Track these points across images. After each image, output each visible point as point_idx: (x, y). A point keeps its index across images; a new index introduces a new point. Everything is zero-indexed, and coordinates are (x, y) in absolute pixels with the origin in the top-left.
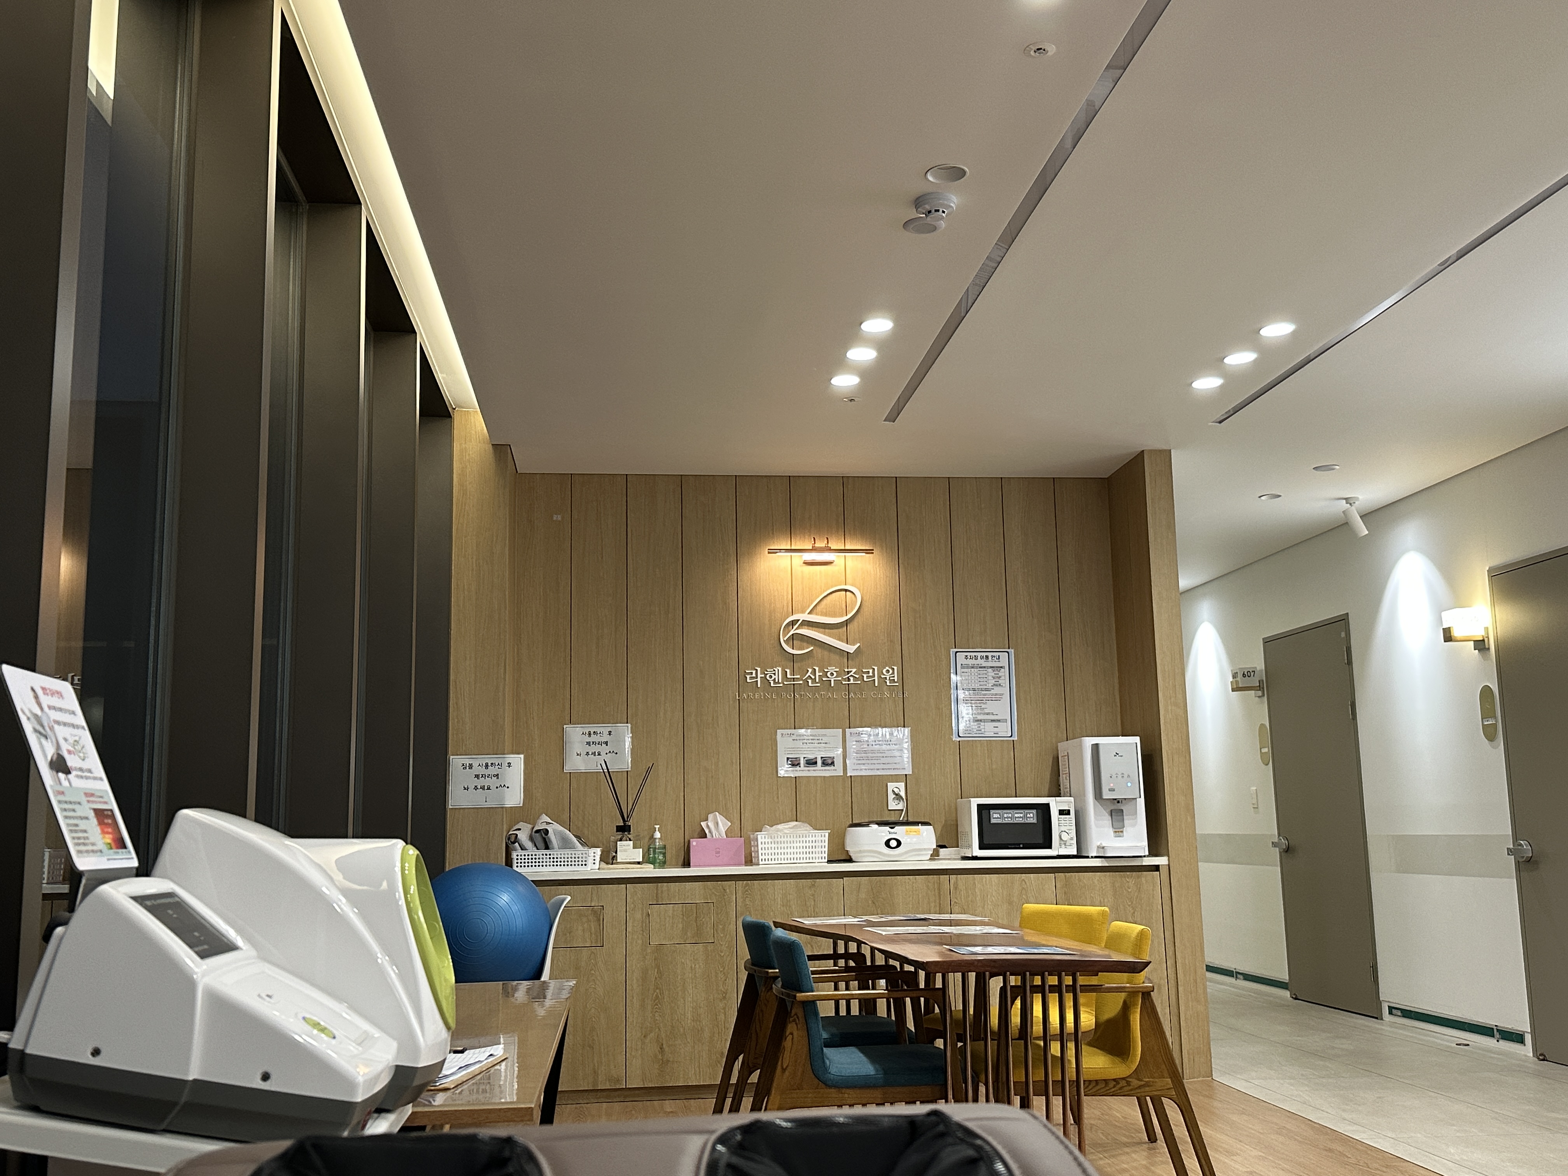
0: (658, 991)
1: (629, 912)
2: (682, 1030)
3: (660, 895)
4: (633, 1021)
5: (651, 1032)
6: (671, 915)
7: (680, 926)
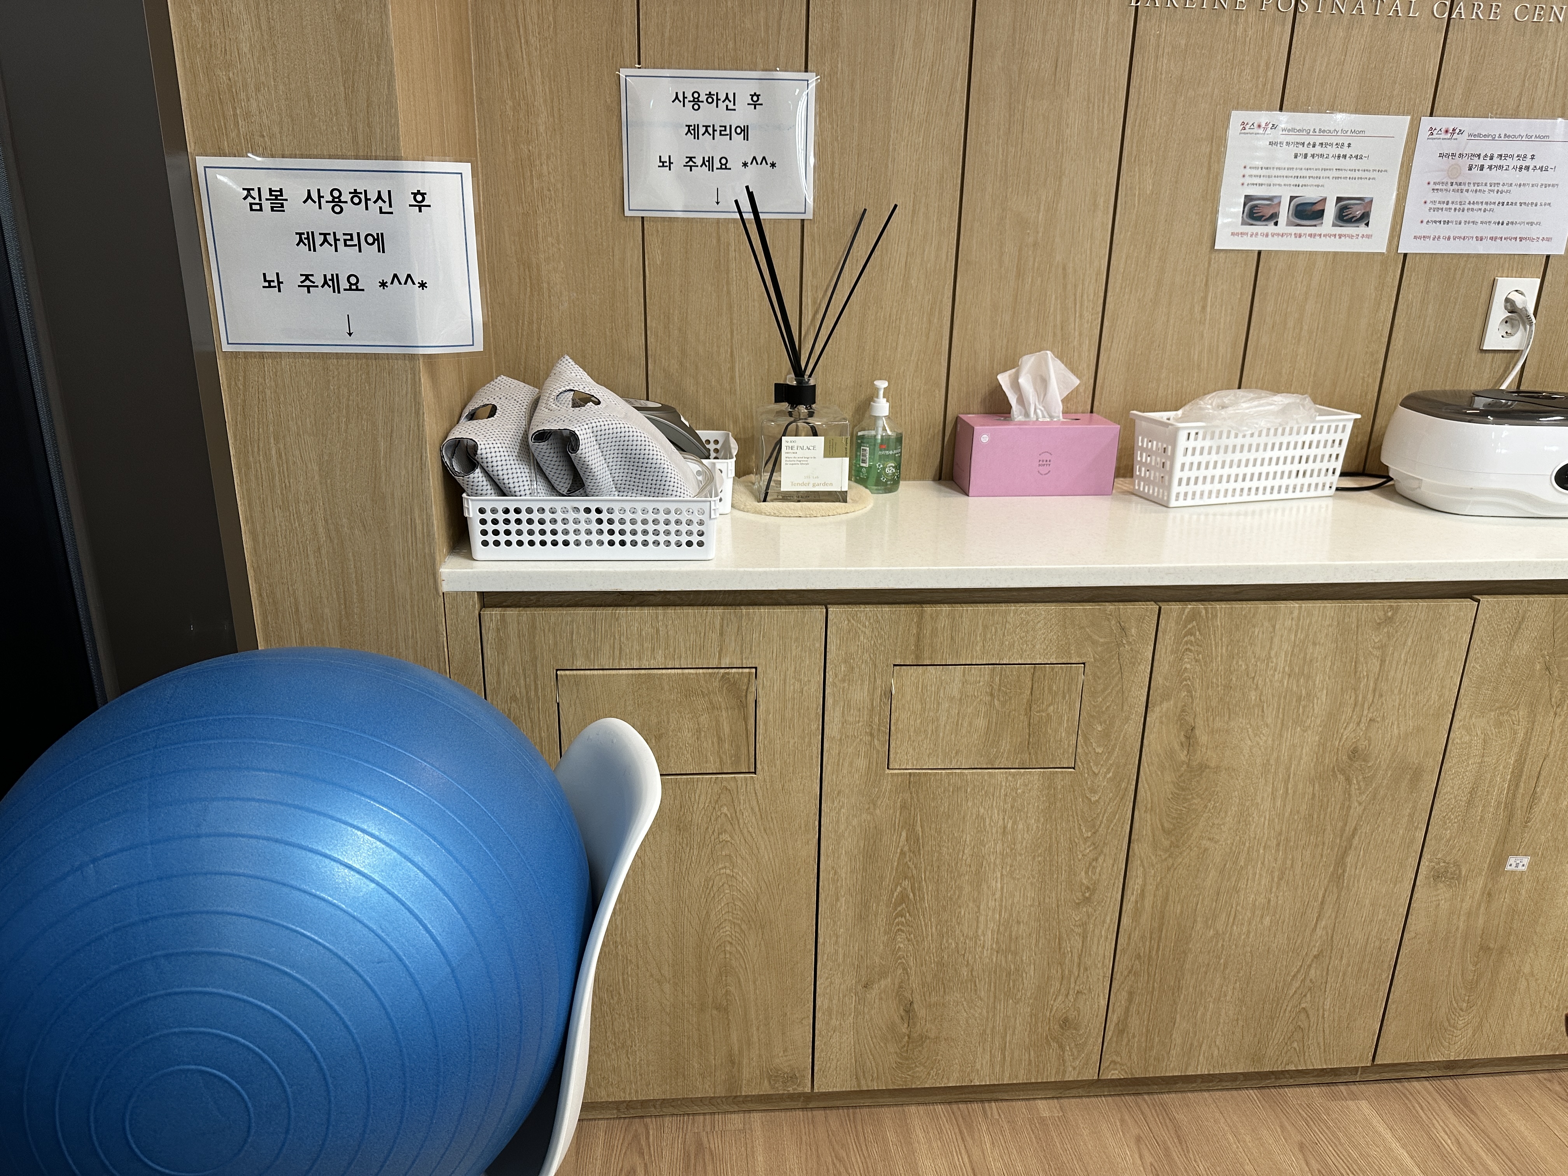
0: (906, 883)
1: (834, 684)
2: (965, 972)
3: (927, 641)
4: (836, 952)
5: (883, 974)
6: (956, 693)
7: (981, 723)
